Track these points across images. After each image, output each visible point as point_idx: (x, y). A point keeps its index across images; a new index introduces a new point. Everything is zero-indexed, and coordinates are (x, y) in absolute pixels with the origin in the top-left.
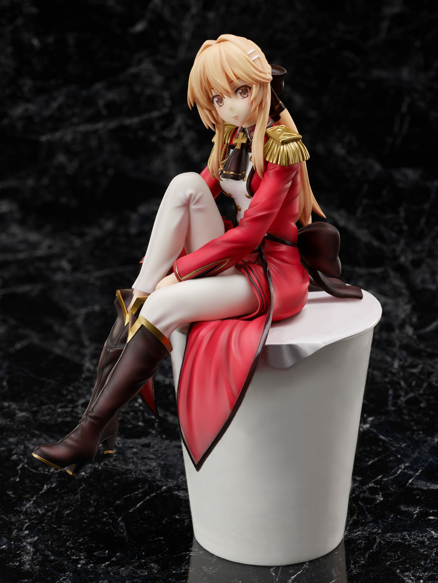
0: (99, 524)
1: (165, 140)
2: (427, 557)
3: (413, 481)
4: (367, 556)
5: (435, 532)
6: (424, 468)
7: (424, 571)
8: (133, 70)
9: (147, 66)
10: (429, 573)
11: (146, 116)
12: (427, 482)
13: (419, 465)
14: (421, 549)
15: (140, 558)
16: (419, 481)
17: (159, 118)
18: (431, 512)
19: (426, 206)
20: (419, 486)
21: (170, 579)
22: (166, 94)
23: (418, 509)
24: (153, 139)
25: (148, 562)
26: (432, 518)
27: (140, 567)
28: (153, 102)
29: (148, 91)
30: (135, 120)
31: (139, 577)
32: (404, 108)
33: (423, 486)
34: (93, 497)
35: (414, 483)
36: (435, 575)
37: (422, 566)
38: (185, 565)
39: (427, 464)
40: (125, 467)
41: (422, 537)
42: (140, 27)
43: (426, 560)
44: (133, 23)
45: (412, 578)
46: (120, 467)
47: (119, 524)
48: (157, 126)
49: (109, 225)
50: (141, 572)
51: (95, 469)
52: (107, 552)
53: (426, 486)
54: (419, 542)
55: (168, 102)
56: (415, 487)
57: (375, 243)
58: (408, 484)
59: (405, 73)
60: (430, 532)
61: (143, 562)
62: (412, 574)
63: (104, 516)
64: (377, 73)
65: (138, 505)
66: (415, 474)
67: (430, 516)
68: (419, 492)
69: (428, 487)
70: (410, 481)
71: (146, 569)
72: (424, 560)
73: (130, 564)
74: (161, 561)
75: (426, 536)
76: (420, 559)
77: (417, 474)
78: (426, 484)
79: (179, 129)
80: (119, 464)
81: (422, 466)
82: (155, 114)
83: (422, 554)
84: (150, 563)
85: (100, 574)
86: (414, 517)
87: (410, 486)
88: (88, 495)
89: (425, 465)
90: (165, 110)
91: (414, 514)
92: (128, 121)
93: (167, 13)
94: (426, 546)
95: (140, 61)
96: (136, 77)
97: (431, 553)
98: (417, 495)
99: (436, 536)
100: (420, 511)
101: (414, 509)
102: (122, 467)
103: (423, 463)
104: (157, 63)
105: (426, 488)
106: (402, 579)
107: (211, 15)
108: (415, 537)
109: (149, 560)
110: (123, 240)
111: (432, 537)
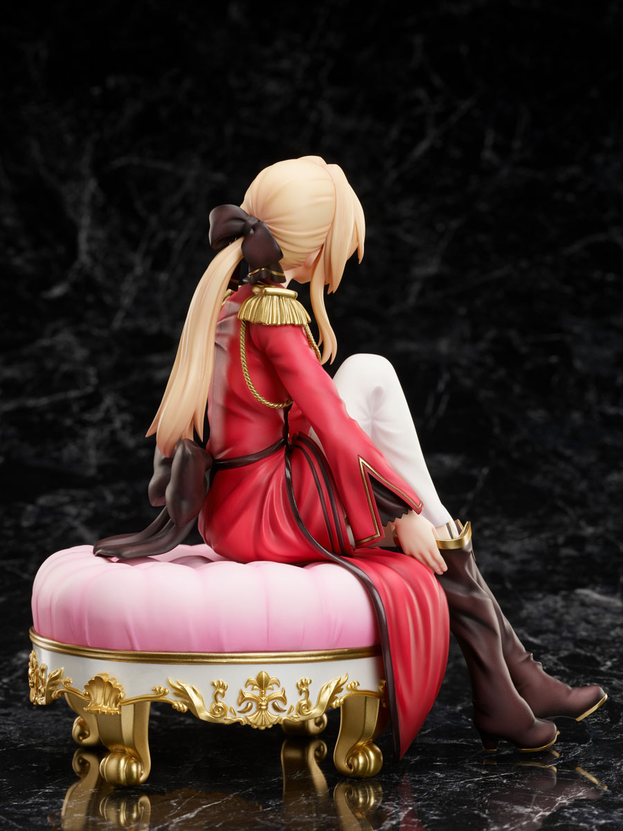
1: (85, 424)
5: (441, 774)
8: (45, 342)
9: (65, 337)
11: (60, 396)
17: (78, 399)
18: (438, 759)
19: (470, 496)
22: (91, 371)
24: (68, 422)
26: (438, 763)
28: (71, 380)
29: (65, 367)
30: (44, 401)
32: (441, 386)
41: (419, 777)
42: (58, 291)
44: (49, 286)
48: (75, 408)
55: (94, 380)
59: (444, 346)
60: (433, 773)
64: (402, 346)
79: (108, 410)
82: (73, 394)
86: (411, 763)
90: (89, 390)
91: (411, 761)
92: (31, 403)
93: (99, 274)
94: (425, 783)
95: (55, 332)
96: (49, 351)
100: (421, 759)
104: (79, 334)
105: (434, 743)
107: (163, 277)
110: (10, 533)
111: (436, 777)
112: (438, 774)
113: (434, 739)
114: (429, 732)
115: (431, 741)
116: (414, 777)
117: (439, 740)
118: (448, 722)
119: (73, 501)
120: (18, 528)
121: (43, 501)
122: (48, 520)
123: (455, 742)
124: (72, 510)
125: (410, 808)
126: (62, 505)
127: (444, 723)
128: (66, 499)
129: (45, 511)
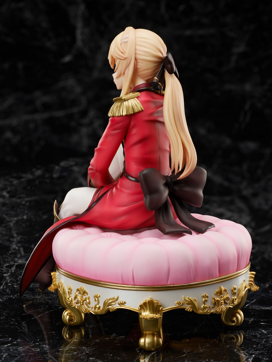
0: (7, 325)
1: (81, 125)
2: (258, 344)
3: (249, 305)
4: (212, 342)
5: (265, 331)
6: (257, 299)
7: (256, 351)
8: (62, 84)
9: (71, 82)
10: (259, 351)
11: (69, 111)
12: (260, 306)
13: (254, 298)
14: (254, 339)
15: (35, 342)
16: (254, 305)
17: (78, 113)
18: (262, 320)
19: (262, 163)
20: (254, 308)
21: (57, 353)
22: (84, 98)
23: (252, 319)
24: (73, 124)
25: (41, 344)
26: (262, 323)
27: (35, 347)
28: (74, 103)
29: (71, 97)
30: (61, 113)
31: (33, 352)
32: (247, 107)
33: (256, 308)
34: (5, 312)
35: (250, 306)
36: (264, 353)
37: (254, 348)
38: (70, 346)
39: (260, 297)
40: (32, 297)
41: (255, 333)
42: (67, 59)
43: (258, 345)
44: (63, 56)
45: (246, 354)
46: (28, 297)
47: (22, 325)
48: (76, 117)
49: (39, 173)
50: (34, 349)
51: (10, 298)
52: (10, 339)
53: (258, 308)
54: (252, 336)
55: (85, 102)
56: (251, 308)
57: (226, 184)
58: (245, 307)
59: (248, 87)
60: (261, 331)
61: (37, 344)
62: (246, 352)
63: (12, 321)
64: (228, 87)
65: (39, 316)
66: (251, 302)
67: (261, 323)
68: (254, 311)
69: (260, 308)
70: (247, 305)
71: (38, 348)
72: (256, 345)
73: (26, 345)
74: (51, 344)
75: (257, 333)
76: (253, 344)
77: (252, 302)
78: (259, 307)
79: (91, 119)
80: (28, 296)
81: (256, 298)
83: (255, 342)
84: (43, 345)
85: (2, 350)
86: (249, 323)
87: (247, 308)
88: (2, 310)
89: (259, 298)
90: (82, 108)
91: (249, 322)
92: (56, 114)
93: (86, 51)
94: (258, 338)
95: (66, 78)
96: (63, 89)
97: (262, 341)
98: (252, 312)
99: (266, 333)
100: (254, 320)
101: (249, 319)
102: (31, 297)
103: (257, 297)
105: (258, 309)
106: (238, 354)
108: (249, 333)
109: (42, 343)
110: (48, 181)
111: (263, 333)
112: (264, 331)
113: (258, 306)
114: (255, 301)
115: (257, 307)
116: (252, 333)
117: (260, 307)
118: (263, 295)
119: (77, 164)
120: (51, 178)
121: (63, 164)
122: (65, 174)
123: (268, 308)
124: (76, 169)
125: (254, 356)
126: (71, 166)
127: (262, 296)
128: (73, 163)
129: (64, 169)
